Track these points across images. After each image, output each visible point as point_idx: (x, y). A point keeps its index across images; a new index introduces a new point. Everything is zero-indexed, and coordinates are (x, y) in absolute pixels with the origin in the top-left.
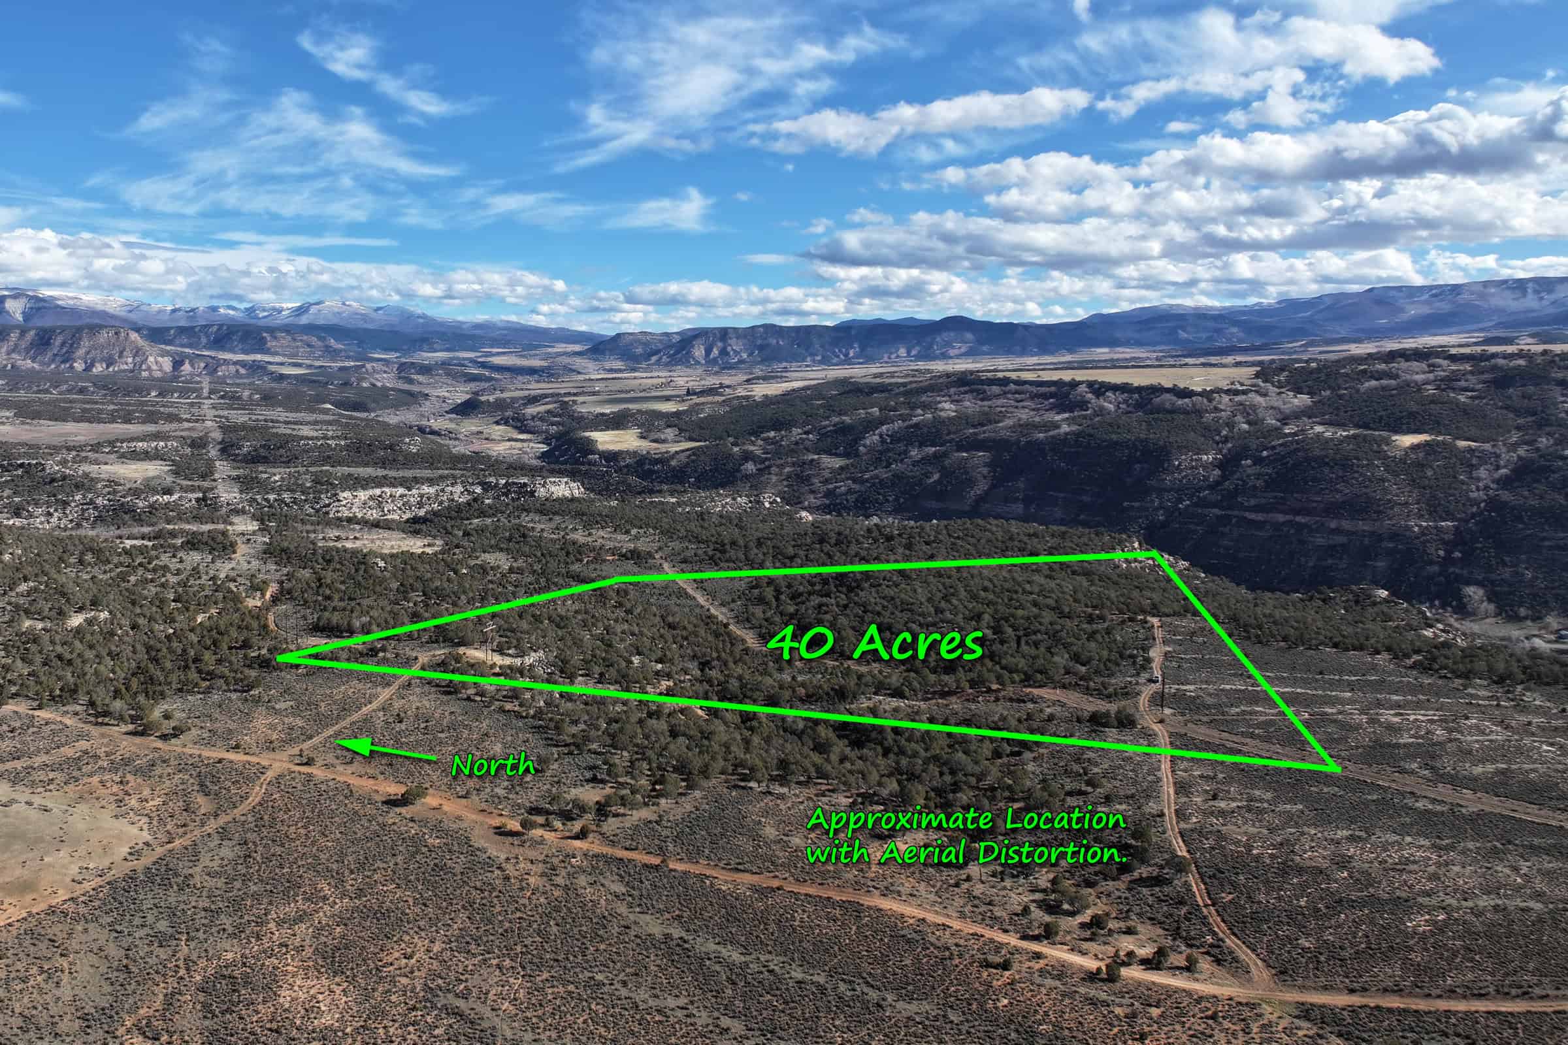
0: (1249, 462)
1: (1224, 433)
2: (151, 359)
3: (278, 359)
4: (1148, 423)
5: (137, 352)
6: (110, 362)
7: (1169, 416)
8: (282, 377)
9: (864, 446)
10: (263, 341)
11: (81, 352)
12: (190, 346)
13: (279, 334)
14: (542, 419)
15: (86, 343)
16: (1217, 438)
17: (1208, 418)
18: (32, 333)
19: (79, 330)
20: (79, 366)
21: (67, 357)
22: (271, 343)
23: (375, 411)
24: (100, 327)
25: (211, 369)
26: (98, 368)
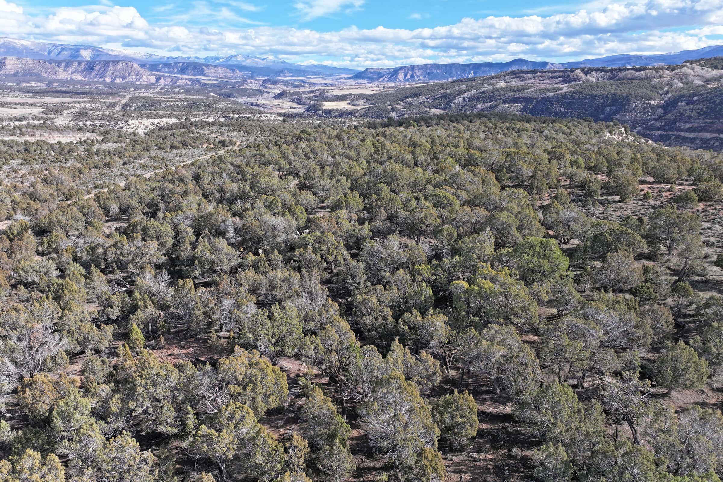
0: (683, 104)
1: (666, 89)
2: (144, 77)
3: (208, 78)
4: (617, 85)
5: (137, 73)
6: (124, 77)
7: (630, 81)
8: (205, 84)
9: (454, 103)
10: (203, 70)
11: (110, 73)
12: (169, 72)
13: (210, 67)
15: (111, 68)
16: (661, 92)
17: (656, 81)
18: (84, 63)
19: (108, 62)
20: (108, 80)
21: (103, 76)
22: (206, 71)
23: (237, 97)
24: (119, 61)
25: (174, 83)
26: (118, 81)
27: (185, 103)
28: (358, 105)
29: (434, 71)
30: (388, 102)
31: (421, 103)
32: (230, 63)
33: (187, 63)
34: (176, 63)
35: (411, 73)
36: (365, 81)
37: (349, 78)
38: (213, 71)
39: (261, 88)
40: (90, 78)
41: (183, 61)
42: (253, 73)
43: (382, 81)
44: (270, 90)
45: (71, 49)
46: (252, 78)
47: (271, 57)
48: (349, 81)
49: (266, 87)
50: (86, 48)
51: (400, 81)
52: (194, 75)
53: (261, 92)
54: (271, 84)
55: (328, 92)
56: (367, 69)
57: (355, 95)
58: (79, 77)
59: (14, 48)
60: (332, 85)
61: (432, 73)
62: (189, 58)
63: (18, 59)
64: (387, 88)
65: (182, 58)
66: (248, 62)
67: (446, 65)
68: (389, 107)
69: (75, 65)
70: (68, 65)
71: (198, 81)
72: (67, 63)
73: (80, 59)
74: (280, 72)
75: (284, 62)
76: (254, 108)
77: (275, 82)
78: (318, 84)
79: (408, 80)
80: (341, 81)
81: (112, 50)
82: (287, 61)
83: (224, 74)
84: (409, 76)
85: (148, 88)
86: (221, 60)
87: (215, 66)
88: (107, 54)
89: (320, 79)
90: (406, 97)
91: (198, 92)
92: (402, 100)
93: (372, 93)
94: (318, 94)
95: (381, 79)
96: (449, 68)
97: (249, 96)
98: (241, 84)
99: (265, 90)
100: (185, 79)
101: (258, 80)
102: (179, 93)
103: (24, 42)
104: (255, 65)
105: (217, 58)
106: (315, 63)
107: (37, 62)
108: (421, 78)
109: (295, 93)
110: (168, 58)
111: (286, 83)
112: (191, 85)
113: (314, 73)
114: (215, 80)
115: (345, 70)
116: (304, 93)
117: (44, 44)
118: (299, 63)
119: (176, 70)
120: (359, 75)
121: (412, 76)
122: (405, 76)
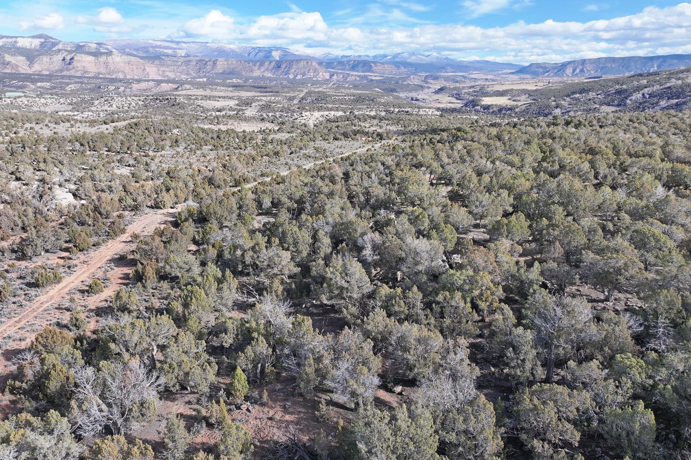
2: (321, 73)
3: (375, 74)
5: (315, 71)
6: (304, 74)
8: (372, 80)
9: (631, 100)
10: (371, 67)
11: (293, 70)
12: (342, 69)
13: (378, 64)
14: (469, 94)
15: (294, 67)
18: (274, 63)
19: (292, 61)
20: (291, 76)
21: (287, 73)
22: (374, 68)
23: (399, 92)
24: (301, 60)
25: (345, 78)
26: (299, 77)
27: (352, 98)
28: (519, 101)
29: (609, 65)
30: (553, 98)
31: (590, 100)
32: (396, 60)
33: (358, 61)
34: (348, 61)
35: (581, 67)
36: (528, 76)
37: (513, 73)
38: (380, 68)
39: (423, 84)
40: (277, 75)
41: (355, 59)
42: (416, 69)
43: (547, 76)
44: (430, 86)
45: (265, 51)
46: (414, 74)
47: (435, 54)
48: (511, 76)
49: (427, 83)
50: (277, 49)
51: (568, 76)
52: (363, 72)
53: (422, 88)
54: (433, 80)
55: (488, 87)
56: (532, 64)
57: (516, 90)
58: (269, 75)
59: (224, 51)
60: (493, 80)
61: (606, 67)
62: (360, 56)
63: (226, 60)
64: (553, 84)
65: (355, 56)
66: (413, 59)
67: (623, 59)
68: (553, 103)
69: (267, 64)
70: (262, 64)
71: (366, 77)
72: (261, 63)
73: (271, 59)
74: (442, 68)
75: (447, 59)
76: (414, 102)
77: (436, 78)
78: (480, 80)
79: (577, 75)
80: (503, 76)
81: (297, 51)
82: (450, 57)
83: (390, 71)
84: (578, 71)
85: (323, 84)
86: (389, 57)
87: (382, 63)
88: (293, 54)
89: (481, 75)
90: (574, 93)
91: (364, 87)
92: (568, 96)
93: (535, 88)
94: (478, 89)
95: (546, 74)
96: (626, 62)
97: (410, 91)
98: (404, 79)
99: (427, 85)
100: (355, 75)
101: (420, 76)
102: (348, 88)
103: (232, 46)
104: (419, 62)
105: (385, 56)
106: (477, 59)
107: (239, 62)
108: (592, 72)
109: (455, 89)
110: (342, 57)
111: (447, 79)
112: (359, 81)
113: (476, 69)
114: (381, 76)
115: (509, 65)
116: (463, 88)
117: (246, 48)
118: (462, 59)
119: (347, 67)
120: (522, 70)
121: (582, 71)
122: (574, 71)
